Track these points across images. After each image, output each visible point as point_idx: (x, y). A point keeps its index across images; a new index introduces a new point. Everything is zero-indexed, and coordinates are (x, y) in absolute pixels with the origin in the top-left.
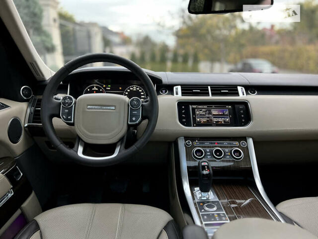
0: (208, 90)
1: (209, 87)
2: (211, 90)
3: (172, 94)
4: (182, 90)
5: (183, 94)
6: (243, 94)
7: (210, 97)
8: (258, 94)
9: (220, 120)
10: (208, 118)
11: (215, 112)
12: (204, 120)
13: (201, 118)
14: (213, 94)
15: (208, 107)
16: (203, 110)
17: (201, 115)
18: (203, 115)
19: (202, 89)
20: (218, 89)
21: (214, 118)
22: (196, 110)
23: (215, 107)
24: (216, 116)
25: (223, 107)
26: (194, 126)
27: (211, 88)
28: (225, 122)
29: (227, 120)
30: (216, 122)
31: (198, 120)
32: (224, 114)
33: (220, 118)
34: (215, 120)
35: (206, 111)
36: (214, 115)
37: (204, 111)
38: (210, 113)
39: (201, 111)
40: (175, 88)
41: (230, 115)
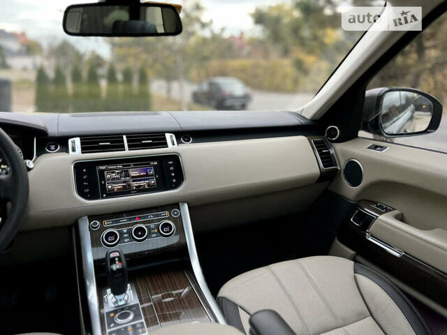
0: (123, 141)
1: (125, 137)
2: (128, 141)
3: (67, 151)
4: (82, 144)
5: (84, 150)
6: (173, 144)
7: (127, 152)
8: (193, 142)
9: (142, 183)
10: (124, 182)
11: (134, 173)
12: (118, 186)
13: (113, 183)
14: (131, 147)
15: (123, 166)
16: (117, 171)
17: (114, 179)
18: (117, 179)
19: (114, 140)
20: (137, 139)
21: (134, 181)
22: (106, 172)
23: (134, 165)
24: (135, 179)
25: (146, 164)
26: (103, 198)
27: (127, 137)
28: (149, 185)
29: (153, 182)
30: (136, 187)
31: (110, 187)
32: (147, 175)
33: (141, 180)
34: (135, 184)
35: (121, 173)
36: (133, 177)
37: (118, 173)
38: (127, 175)
39: (113, 173)
40: (70, 141)
41: (155, 174)
